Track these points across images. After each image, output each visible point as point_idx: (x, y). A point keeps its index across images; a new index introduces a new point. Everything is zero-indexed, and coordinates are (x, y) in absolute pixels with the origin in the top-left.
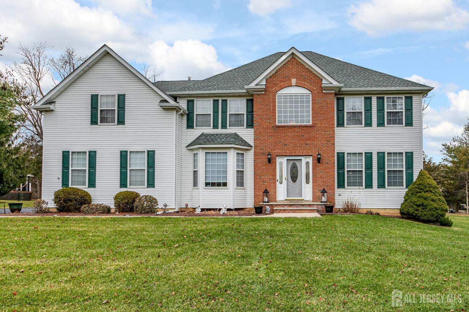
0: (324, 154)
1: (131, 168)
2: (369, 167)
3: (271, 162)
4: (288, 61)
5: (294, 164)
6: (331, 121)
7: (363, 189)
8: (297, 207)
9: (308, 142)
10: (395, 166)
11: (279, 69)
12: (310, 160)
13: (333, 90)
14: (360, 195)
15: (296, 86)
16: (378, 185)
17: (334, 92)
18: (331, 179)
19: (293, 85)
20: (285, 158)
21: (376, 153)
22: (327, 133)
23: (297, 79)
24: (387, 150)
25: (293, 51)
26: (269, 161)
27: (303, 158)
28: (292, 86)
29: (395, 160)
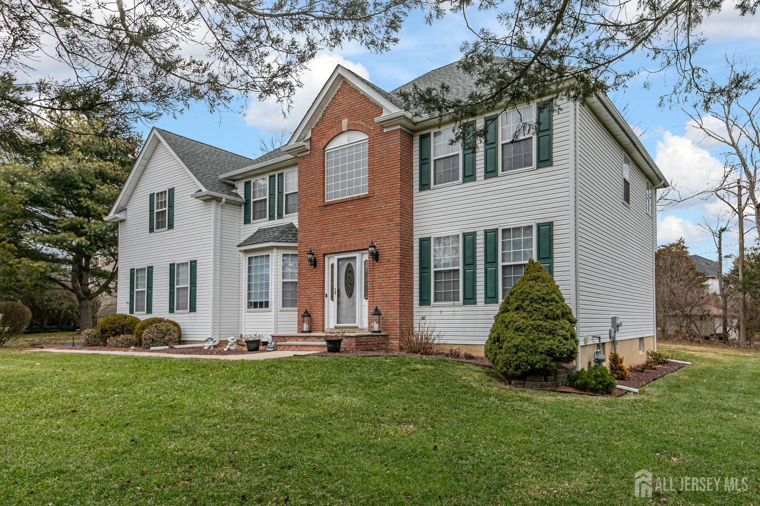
0: (385, 245)
1: (178, 287)
2: (469, 261)
3: (318, 265)
4: (338, 92)
5: (349, 265)
6: (394, 183)
7: (459, 306)
8: (312, 341)
9: (364, 225)
10: (517, 255)
11: (327, 108)
12: (366, 257)
13: (398, 124)
14: (455, 317)
15: (349, 130)
16: (486, 297)
17: (399, 127)
18: (394, 289)
19: (343, 130)
20: (336, 257)
21: (483, 233)
22: (388, 205)
23: (350, 117)
24: (501, 223)
25: (340, 71)
26: (314, 263)
27: (357, 255)
28: (343, 132)
29: (517, 244)
